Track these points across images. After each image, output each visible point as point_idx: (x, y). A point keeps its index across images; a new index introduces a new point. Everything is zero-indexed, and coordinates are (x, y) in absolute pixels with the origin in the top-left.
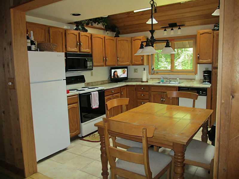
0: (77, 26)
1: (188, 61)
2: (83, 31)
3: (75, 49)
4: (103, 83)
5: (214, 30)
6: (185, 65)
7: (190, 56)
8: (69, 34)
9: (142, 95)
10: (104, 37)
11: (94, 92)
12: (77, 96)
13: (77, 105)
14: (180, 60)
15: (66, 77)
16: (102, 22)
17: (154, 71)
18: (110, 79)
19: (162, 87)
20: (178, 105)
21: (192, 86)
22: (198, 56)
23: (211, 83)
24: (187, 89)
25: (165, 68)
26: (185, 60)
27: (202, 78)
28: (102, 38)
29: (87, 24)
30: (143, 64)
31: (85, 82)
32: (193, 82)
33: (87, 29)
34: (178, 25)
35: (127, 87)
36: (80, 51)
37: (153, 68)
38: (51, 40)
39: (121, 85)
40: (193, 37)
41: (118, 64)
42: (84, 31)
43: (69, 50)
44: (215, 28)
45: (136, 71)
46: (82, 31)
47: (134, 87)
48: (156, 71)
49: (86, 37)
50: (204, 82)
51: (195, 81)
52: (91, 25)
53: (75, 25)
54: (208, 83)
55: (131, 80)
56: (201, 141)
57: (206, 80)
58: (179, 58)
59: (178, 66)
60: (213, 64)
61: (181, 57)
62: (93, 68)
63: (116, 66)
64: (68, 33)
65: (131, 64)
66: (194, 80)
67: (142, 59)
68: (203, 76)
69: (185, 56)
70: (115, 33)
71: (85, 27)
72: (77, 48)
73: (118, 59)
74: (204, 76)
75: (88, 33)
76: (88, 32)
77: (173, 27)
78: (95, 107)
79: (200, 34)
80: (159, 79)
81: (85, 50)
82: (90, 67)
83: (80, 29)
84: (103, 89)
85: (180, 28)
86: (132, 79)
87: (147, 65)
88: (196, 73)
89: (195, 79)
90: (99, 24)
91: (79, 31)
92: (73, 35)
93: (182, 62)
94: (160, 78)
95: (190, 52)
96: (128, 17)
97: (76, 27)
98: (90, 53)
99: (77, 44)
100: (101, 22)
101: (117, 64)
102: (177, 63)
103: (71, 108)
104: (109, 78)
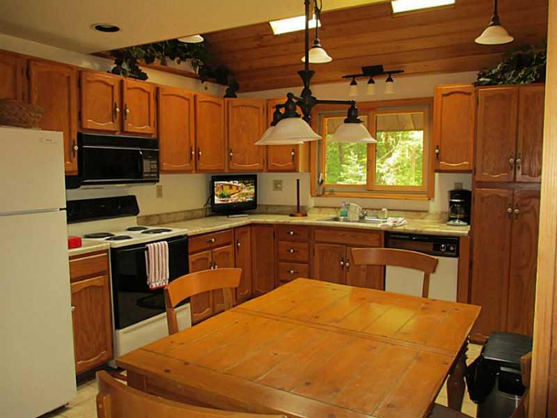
0: (119, 63)
1: (410, 164)
2: (133, 77)
3: (107, 125)
4: (190, 216)
5: (479, 85)
6: (403, 173)
7: (414, 152)
8: (89, 82)
9: (292, 251)
10: (195, 96)
11: (155, 244)
12: (105, 254)
13: (105, 282)
14: (390, 161)
15: (67, 202)
16: (191, 58)
17: (324, 189)
18: (209, 206)
19: (345, 231)
20: (384, 290)
21: (421, 231)
22: (437, 151)
23: (469, 224)
24: (408, 237)
25: (357, 177)
26: (403, 160)
27: (447, 208)
28: (188, 100)
29: (149, 60)
30: (295, 170)
31: (139, 215)
32: (422, 219)
33: (145, 72)
34: (385, 70)
35: (253, 228)
36: (122, 131)
37: (320, 180)
38: (35, 97)
39: (235, 224)
40: (425, 104)
41: (231, 168)
42: (136, 78)
43: (89, 127)
44: (481, 80)
45: (279, 186)
46: (130, 77)
47: (272, 229)
48: (328, 189)
49: (142, 92)
50: (450, 219)
51: (428, 217)
52: (162, 64)
53: (114, 61)
54: (461, 223)
55: (265, 210)
56: (447, 405)
57: (456, 214)
58: (390, 155)
59: (387, 175)
60: (475, 173)
61: (393, 154)
62: (158, 177)
63: (227, 172)
64: (89, 79)
65: (265, 170)
66: (425, 214)
67: (293, 156)
68: (448, 205)
69: (403, 152)
70: (226, 87)
71: (140, 68)
72: (113, 121)
73: (231, 154)
74: (451, 203)
75: (147, 83)
76: (147, 81)
77: (372, 76)
78: (158, 284)
79: (443, 95)
80: (335, 208)
81: (138, 129)
82: (151, 173)
83: (125, 70)
84: (184, 233)
85: (390, 80)
86: (268, 206)
87: (305, 171)
88: (431, 196)
89: (427, 211)
90: (182, 63)
91: (121, 77)
92: (102, 85)
93: (396, 166)
94: (339, 206)
95: (414, 143)
96: (260, 46)
97: (115, 66)
98: (153, 137)
99: (115, 111)
100: (189, 57)
101: (229, 167)
102: (385, 167)
103: (86, 288)
104: (206, 205)
